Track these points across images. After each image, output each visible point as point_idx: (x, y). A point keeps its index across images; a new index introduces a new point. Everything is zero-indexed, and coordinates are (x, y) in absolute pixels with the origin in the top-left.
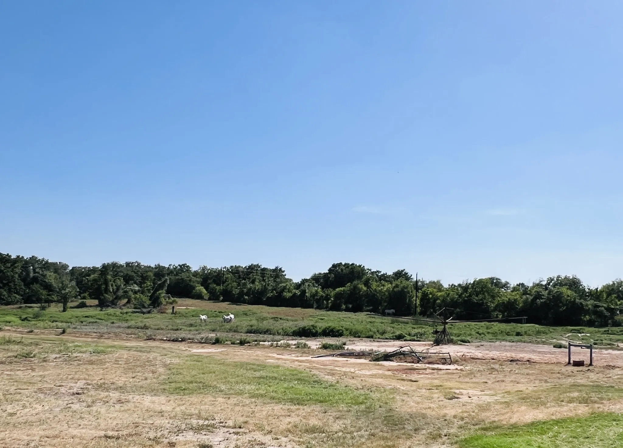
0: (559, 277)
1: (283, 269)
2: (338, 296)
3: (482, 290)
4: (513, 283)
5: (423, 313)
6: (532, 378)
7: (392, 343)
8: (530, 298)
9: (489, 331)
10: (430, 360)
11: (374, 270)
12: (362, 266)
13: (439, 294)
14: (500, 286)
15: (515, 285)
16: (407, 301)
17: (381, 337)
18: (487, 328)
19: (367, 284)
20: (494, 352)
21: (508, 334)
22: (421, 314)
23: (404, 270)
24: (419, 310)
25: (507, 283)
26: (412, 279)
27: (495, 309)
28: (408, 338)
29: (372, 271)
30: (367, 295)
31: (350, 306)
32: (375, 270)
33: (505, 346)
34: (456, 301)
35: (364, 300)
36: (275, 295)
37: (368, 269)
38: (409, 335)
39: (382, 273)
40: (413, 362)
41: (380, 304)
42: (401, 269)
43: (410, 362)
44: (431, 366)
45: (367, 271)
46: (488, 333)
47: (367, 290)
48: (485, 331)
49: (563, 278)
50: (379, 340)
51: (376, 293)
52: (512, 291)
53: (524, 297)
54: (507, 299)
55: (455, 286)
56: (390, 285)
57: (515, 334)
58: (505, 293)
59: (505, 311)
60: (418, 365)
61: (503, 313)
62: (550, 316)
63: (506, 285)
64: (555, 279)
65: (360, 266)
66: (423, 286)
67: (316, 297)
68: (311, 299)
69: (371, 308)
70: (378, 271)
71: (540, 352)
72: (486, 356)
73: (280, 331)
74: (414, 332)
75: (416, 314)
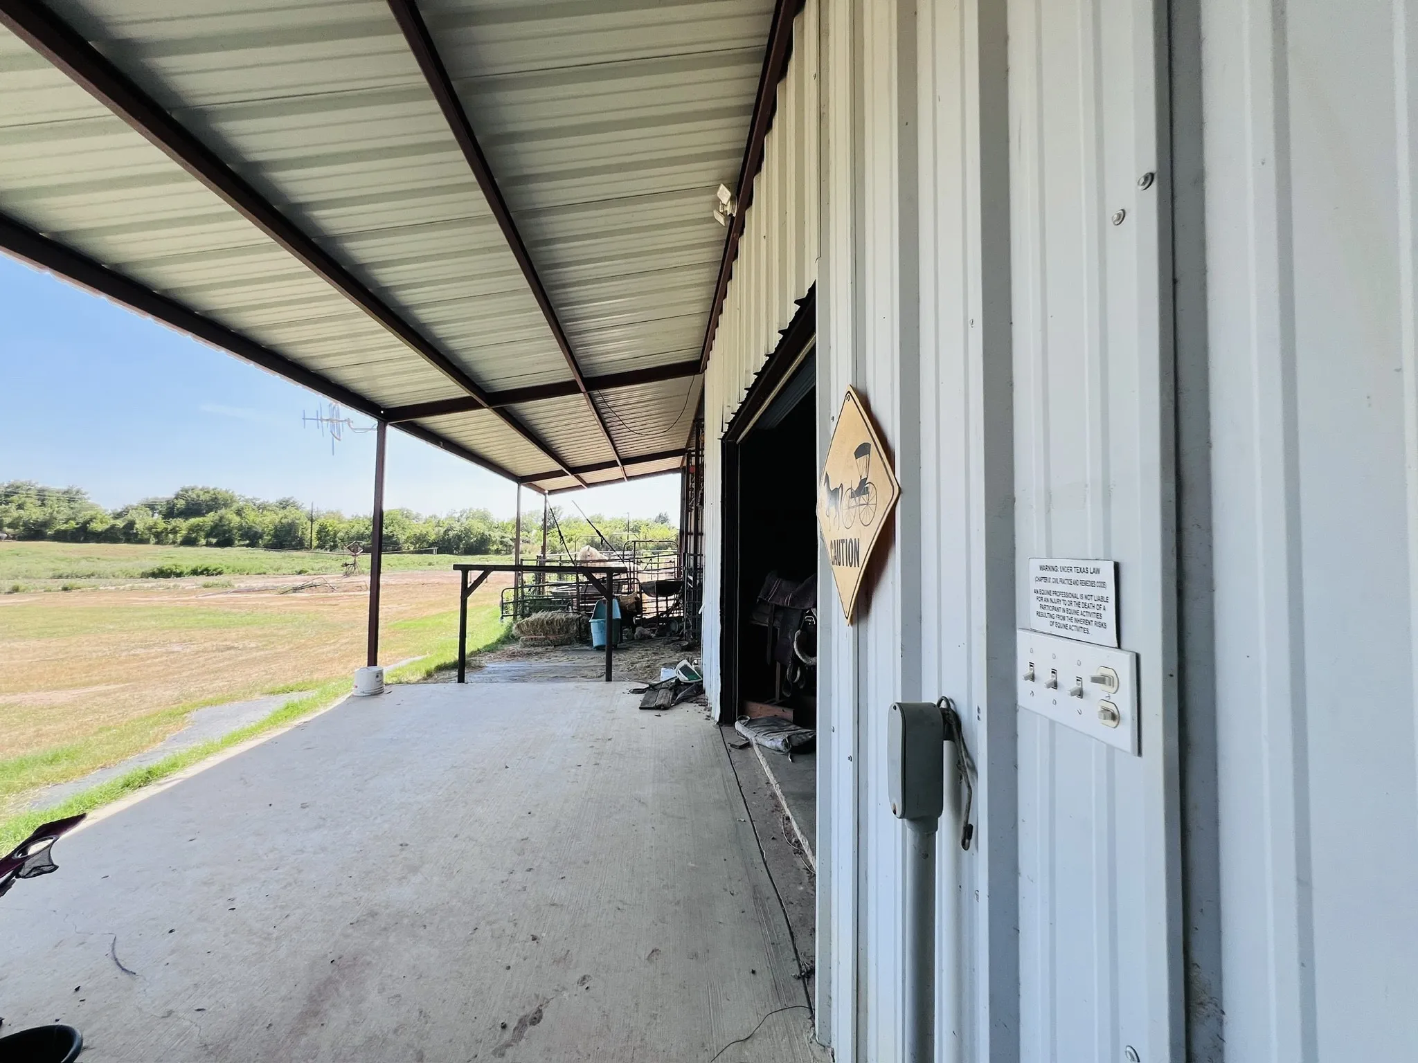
0: (471, 509)
1: (83, 491)
2: (195, 529)
3: (392, 522)
4: (425, 515)
5: (320, 547)
6: (440, 593)
7: (292, 578)
8: (442, 530)
9: (401, 562)
10: (345, 589)
11: (249, 497)
12: (230, 492)
13: (342, 526)
14: (411, 517)
15: (428, 516)
16: (300, 533)
17: (276, 572)
18: (398, 560)
19: (239, 513)
20: (407, 579)
21: (420, 564)
22: (318, 547)
23: (293, 497)
24: (315, 543)
25: (418, 514)
26: (304, 508)
27: (406, 541)
28: (310, 572)
29: (246, 498)
30: (240, 528)
31: (214, 541)
32: (251, 497)
33: (418, 574)
34: (362, 534)
35: (236, 533)
36: (76, 528)
37: (240, 496)
38: (313, 569)
39: (261, 501)
40: (326, 592)
41: (261, 537)
42: (287, 497)
43: (323, 592)
44: (346, 593)
45: (239, 498)
46: (400, 564)
47: (240, 522)
48: (396, 562)
49: (475, 510)
50: (275, 576)
51: (254, 525)
52: (425, 523)
53: (437, 529)
54: (419, 531)
55: (360, 517)
56: (275, 516)
57: (427, 564)
58: (417, 524)
59: (417, 543)
60: (332, 594)
61: (415, 544)
62: (461, 546)
63: (417, 517)
64: (468, 512)
65: (227, 492)
66: (319, 517)
67: (154, 530)
68: (147, 532)
69: (248, 542)
70: (254, 499)
71: (449, 577)
72: (399, 583)
73: (117, 574)
74: (317, 566)
75: (311, 548)
